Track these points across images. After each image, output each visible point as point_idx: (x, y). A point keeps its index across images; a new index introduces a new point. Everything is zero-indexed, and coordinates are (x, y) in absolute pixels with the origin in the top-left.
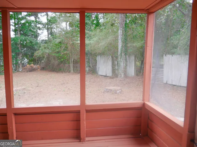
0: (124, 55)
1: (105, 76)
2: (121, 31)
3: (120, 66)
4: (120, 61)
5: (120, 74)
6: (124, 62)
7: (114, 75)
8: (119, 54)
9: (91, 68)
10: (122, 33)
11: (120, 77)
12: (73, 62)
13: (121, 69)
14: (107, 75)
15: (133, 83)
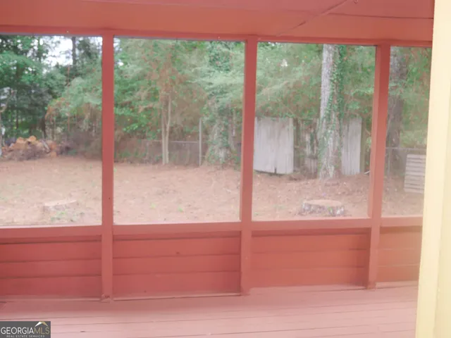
0: (336, 118)
1: (271, 174)
2: (331, 55)
3: (324, 147)
4: (325, 134)
5: (325, 169)
6: (336, 136)
7: (299, 173)
8: (322, 114)
9: (230, 150)
10: (331, 61)
11: (325, 176)
12: (171, 132)
13: (328, 153)
14: (278, 172)
15: (360, 193)
